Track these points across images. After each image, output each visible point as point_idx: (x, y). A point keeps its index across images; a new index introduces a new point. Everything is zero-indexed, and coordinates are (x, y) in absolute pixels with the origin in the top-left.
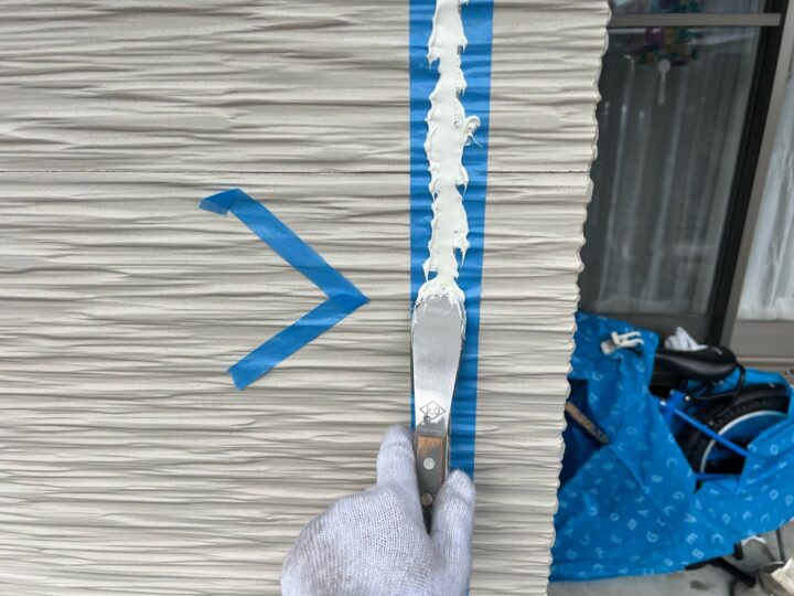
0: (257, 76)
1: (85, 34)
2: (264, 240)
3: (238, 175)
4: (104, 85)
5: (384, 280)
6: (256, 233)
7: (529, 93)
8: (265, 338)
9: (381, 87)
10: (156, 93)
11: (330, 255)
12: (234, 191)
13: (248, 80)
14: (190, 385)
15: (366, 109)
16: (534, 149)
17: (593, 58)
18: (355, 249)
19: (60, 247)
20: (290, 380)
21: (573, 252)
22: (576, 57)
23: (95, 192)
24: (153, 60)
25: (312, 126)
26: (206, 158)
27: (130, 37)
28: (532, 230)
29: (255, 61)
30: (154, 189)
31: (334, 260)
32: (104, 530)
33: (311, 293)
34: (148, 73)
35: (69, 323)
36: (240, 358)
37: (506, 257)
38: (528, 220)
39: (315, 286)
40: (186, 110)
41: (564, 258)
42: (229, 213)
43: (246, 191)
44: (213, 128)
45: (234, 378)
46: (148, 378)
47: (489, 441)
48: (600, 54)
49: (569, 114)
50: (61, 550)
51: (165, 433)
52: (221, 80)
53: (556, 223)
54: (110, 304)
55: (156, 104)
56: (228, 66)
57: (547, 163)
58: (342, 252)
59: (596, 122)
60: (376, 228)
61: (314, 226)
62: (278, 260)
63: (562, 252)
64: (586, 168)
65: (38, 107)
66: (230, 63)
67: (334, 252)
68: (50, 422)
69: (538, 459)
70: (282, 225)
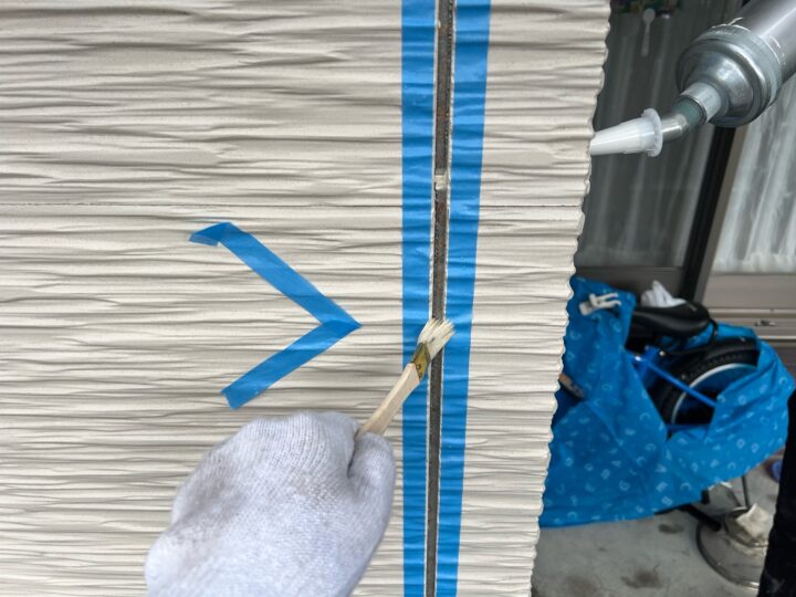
0: (245, 112)
1: (63, 68)
2: (255, 270)
3: (228, 209)
4: (86, 120)
5: (376, 307)
6: (247, 264)
7: (523, 131)
8: (257, 361)
9: (373, 124)
10: (140, 128)
11: (323, 284)
12: (224, 224)
13: (231, 115)
14: (184, 404)
15: (357, 145)
16: (526, 184)
17: (589, 96)
18: (346, 278)
19: (47, 277)
20: (283, 400)
21: (563, 281)
22: (571, 95)
23: (80, 224)
24: (135, 95)
25: (302, 161)
26: (194, 191)
27: (110, 72)
28: (523, 260)
29: (242, 97)
30: (141, 221)
31: (325, 289)
32: (104, 535)
33: (307, 320)
34: (131, 108)
35: (61, 349)
36: (234, 380)
37: (497, 285)
38: (521, 251)
39: (307, 313)
40: (171, 145)
41: (556, 286)
42: (219, 244)
43: (236, 224)
44: (201, 163)
45: (228, 399)
46: (142, 398)
47: (478, 452)
48: (595, 92)
49: (563, 150)
50: (63, 553)
51: (161, 449)
52: (207, 115)
53: (547, 254)
54: (101, 331)
55: (140, 139)
56: (214, 102)
57: (539, 198)
58: (333, 280)
59: (589, 159)
60: (367, 259)
61: (306, 256)
62: (270, 289)
63: (552, 281)
64: (579, 202)
65: (17, 141)
66: (217, 99)
67: (327, 280)
68: (45, 440)
69: (525, 468)
70: (274, 256)
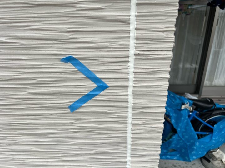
0: (77, 24)
2: (79, 70)
3: (72, 52)
4: (32, 26)
5: (113, 81)
6: (77, 68)
7: (156, 28)
8: (79, 98)
9: (113, 27)
10: (47, 29)
11: (98, 74)
12: (70, 56)
13: (74, 25)
14: (57, 111)
15: (109, 33)
16: (157, 44)
17: (174, 18)
18: (105, 72)
19: (19, 73)
20: (86, 109)
21: (167, 73)
22: (169, 18)
23: (30, 57)
24: (47, 19)
25: (93, 38)
26: (62, 47)
27: (40, 13)
28: (156, 67)
29: (77, 19)
30: (47, 56)
31: (99, 76)
32: (32, 153)
33: (92, 85)
34: (45, 23)
35: (22, 95)
36: (72, 104)
37: (148, 74)
38: (155, 64)
39: (93, 83)
40: (56, 33)
42: (69, 63)
43: (74, 56)
44: (64, 38)
45: (70, 109)
46: (45, 109)
47: (143, 125)
48: (176, 17)
49: (167, 34)
50: (19, 158)
51: (50, 125)
52: (67, 25)
54: (34, 89)
55: (48, 32)
57: (160, 48)
58: (101, 73)
59: (174, 36)
60: (111, 67)
61: (94, 66)
62: (83, 76)
63: (164, 73)
64: (171, 49)
65: (13, 33)
66: (70, 20)
68: (16, 122)
69: (157, 130)
70: (84, 66)
